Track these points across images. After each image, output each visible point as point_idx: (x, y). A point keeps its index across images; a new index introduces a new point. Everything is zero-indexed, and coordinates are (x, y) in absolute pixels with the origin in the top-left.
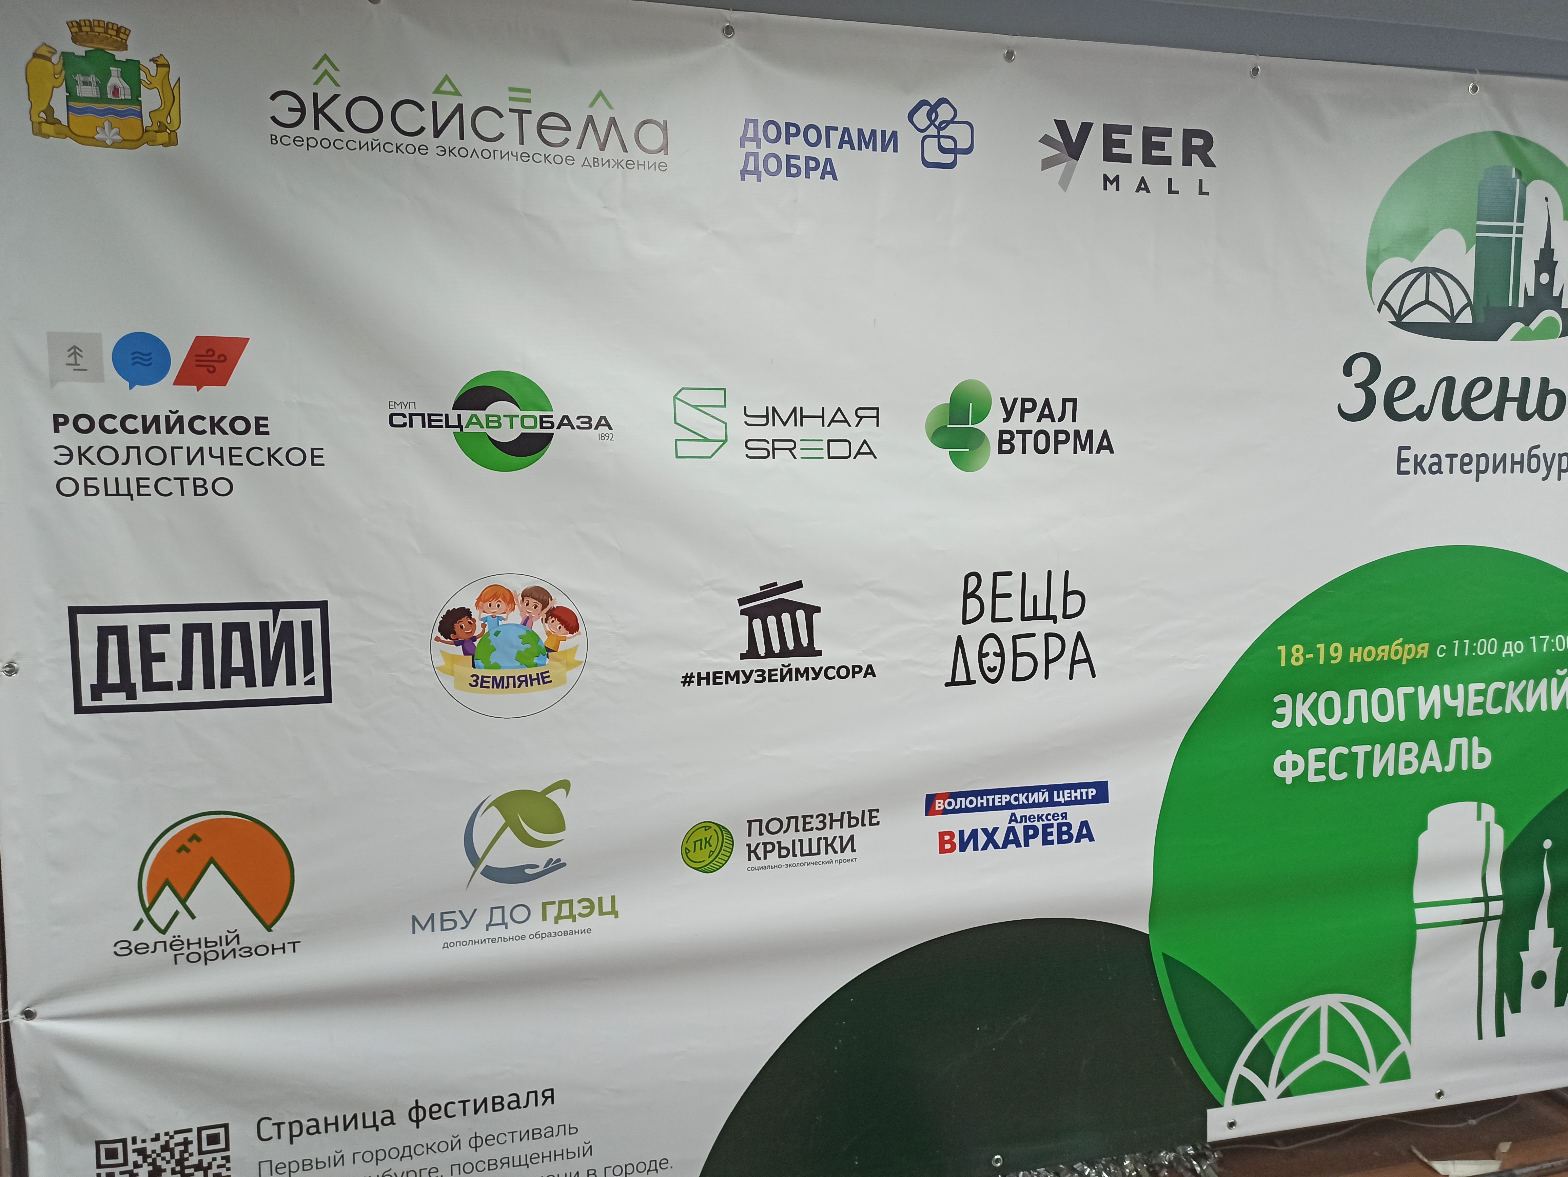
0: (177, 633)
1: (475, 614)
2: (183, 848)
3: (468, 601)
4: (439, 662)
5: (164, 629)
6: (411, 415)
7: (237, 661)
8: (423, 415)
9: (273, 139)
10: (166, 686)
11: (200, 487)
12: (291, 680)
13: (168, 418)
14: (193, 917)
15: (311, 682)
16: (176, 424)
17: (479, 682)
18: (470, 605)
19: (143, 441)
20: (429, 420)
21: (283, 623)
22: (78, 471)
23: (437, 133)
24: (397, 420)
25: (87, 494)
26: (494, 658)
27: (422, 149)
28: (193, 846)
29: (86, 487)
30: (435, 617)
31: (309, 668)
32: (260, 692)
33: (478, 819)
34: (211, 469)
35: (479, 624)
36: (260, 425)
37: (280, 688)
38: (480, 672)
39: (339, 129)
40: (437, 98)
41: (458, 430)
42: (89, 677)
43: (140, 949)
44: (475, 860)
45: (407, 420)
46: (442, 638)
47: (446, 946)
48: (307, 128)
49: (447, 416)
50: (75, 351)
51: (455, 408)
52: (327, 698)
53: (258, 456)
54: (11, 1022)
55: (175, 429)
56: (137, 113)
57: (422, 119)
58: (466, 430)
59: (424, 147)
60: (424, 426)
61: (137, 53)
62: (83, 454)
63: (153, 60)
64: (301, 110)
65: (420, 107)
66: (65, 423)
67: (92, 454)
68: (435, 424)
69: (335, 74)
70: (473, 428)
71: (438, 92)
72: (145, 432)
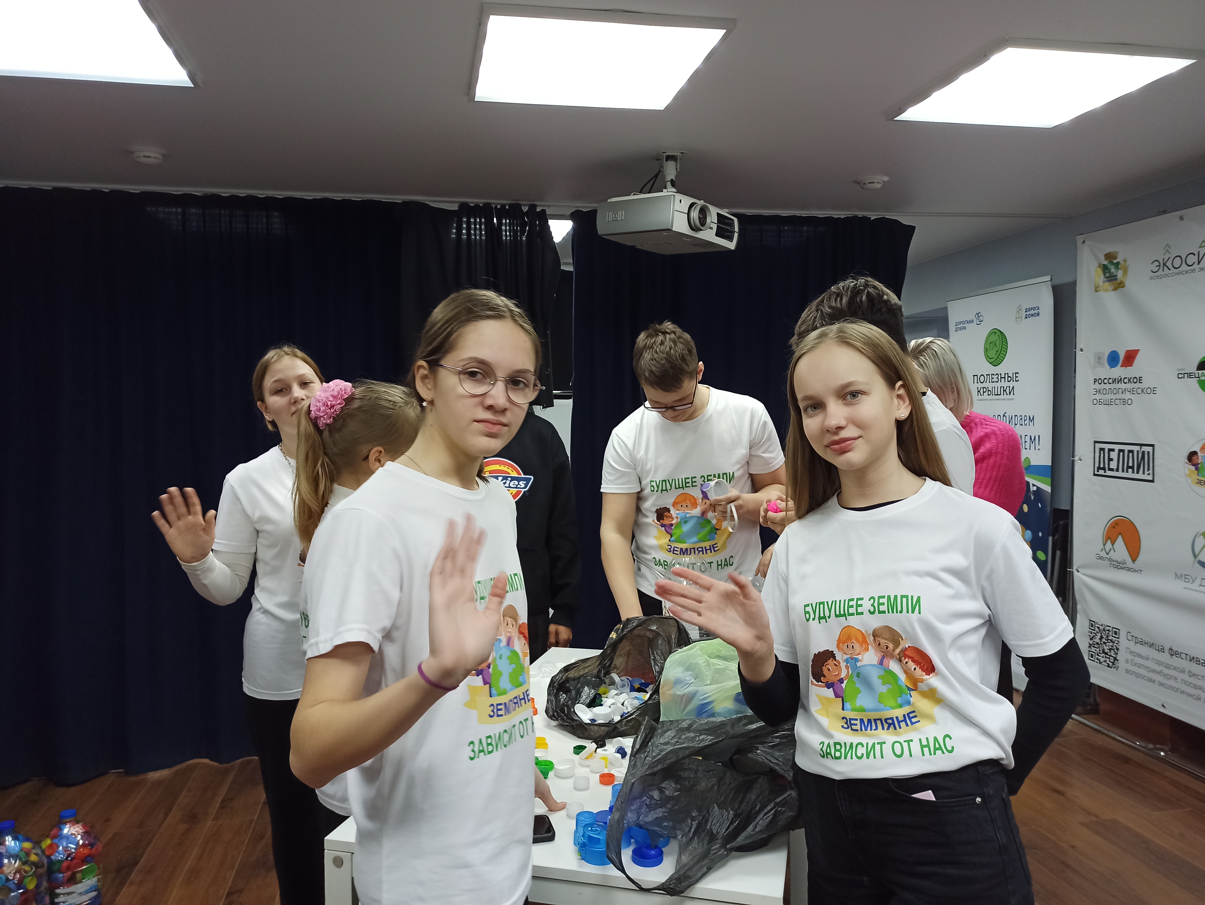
0: (1116, 451)
1: (1199, 454)
2: (1114, 527)
3: (1197, 448)
4: (1187, 472)
5: (1113, 450)
6: (1184, 373)
7: (1131, 465)
8: (1187, 373)
9: (1151, 278)
10: (1112, 470)
11: (1124, 402)
12: (1144, 473)
13: (1118, 378)
14: (1115, 551)
15: (1149, 474)
16: (1120, 381)
17: (1199, 482)
18: (1198, 450)
19: (1112, 386)
20: (1190, 375)
21: (1143, 451)
22: (1098, 397)
24: (1180, 376)
27: (1194, 271)
28: (1116, 526)
29: (1100, 402)
30: (1186, 454)
31: (1148, 470)
32: (1135, 476)
33: (1197, 540)
34: (1127, 396)
35: (1200, 458)
36: (1140, 380)
37: (1140, 476)
38: (1201, 478)
39: (1170, 269)
40: (1200, 250)
41: (1198, 379)
42: (1097, 465)
43: (1101, 558)
44: (1195, 556)
45: (1183, 376)
46: (1188, 462)
47: (1185, 588)
48: (1160, 272)
49: (1195, 373)
50: (1099, 358)
51: (1197, 370)
52: (1152, 481)
53: (1139, 391)
54: (1073, 571)
55: (1120, 382)
56: (1117, 279)
57: (1194, 259)
58: (1201, 379)
59: (1194, 270)
60: (1188, 378)
61: (1119, 259)
62: (1099, 391)
63: (1123, 260)
64: (1159, 266)
65: (1194, 254)
66: (1096, 382)
67: (1101, 391)
68: (1191, 377)
69: (1170, 250)
70: (1203, 378)
71: (1200, 247)
72: (1113, 383)
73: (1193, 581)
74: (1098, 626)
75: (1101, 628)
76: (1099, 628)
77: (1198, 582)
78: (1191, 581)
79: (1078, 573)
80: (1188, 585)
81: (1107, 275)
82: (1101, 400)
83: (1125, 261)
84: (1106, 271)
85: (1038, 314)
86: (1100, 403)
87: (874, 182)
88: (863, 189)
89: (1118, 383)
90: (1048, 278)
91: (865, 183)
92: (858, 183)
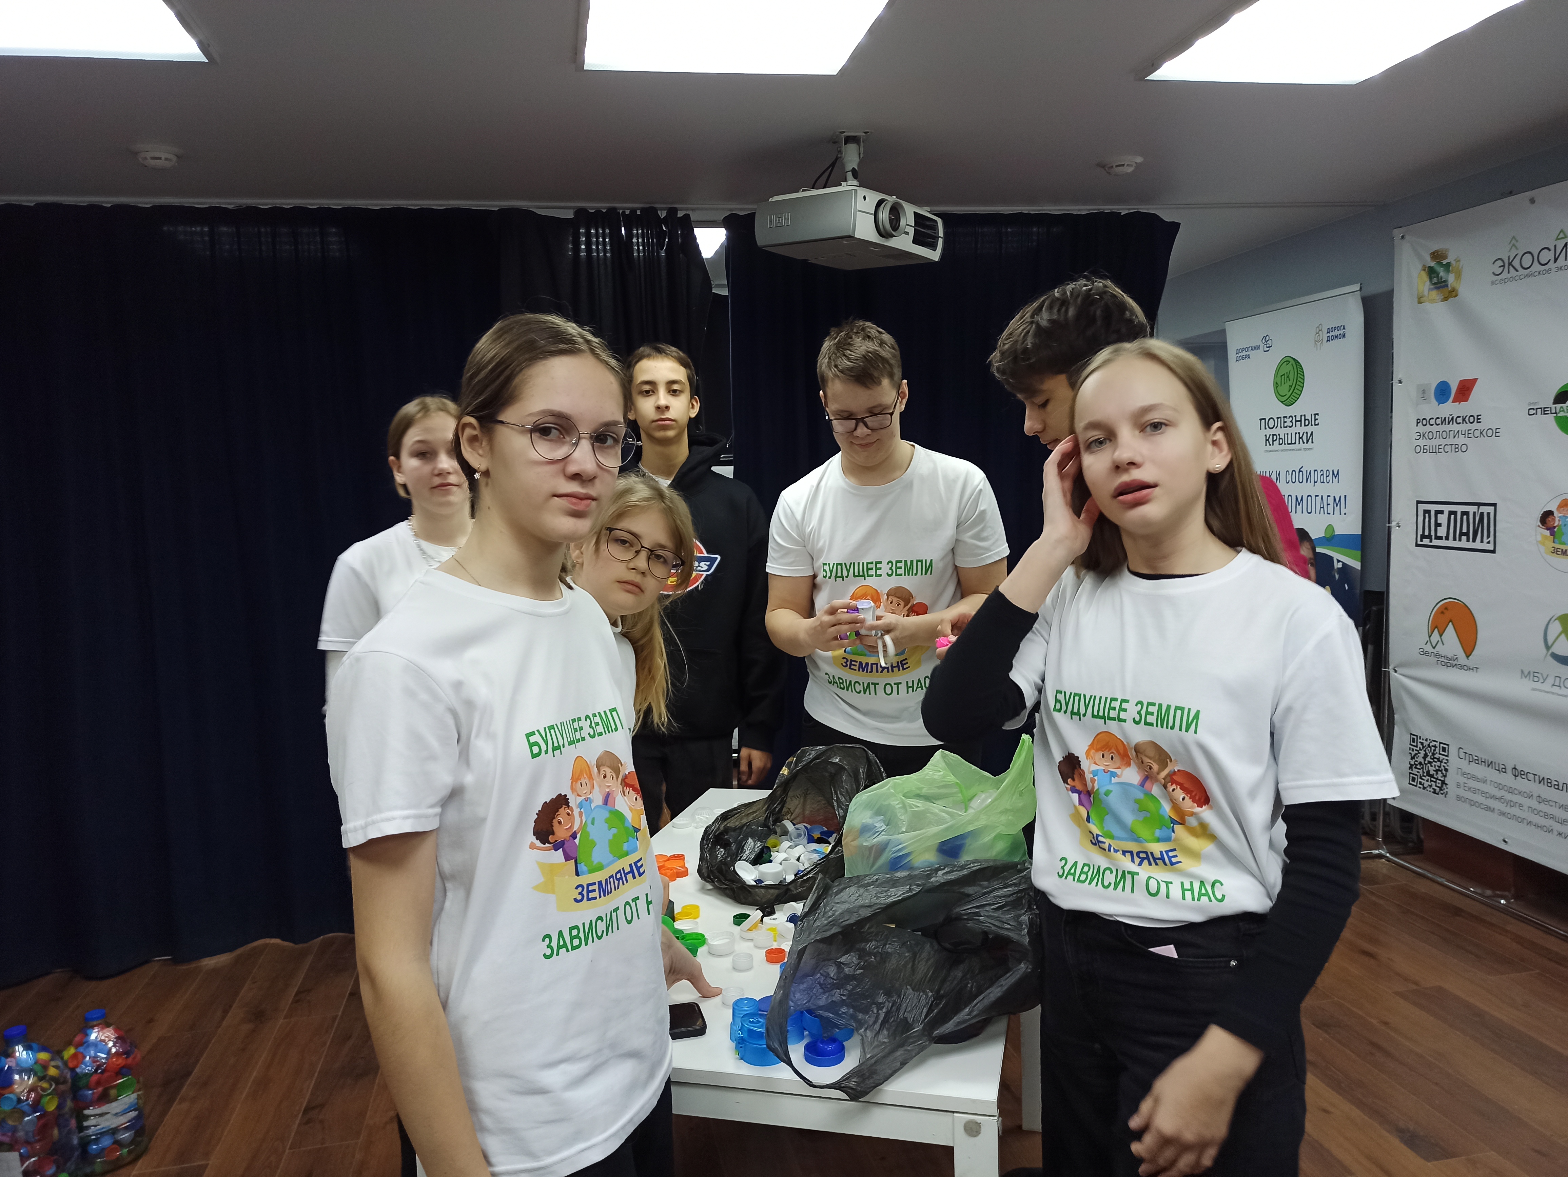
0: (1446, 514)
1: (1556, 514)
2: (1442, 613)
3: (1553, 507)
4: (1539, 538)
5: (1442, 512)
6: (1537, 409)
7: (1465, 530)
8: (1541, 408)
9: (1493, 283)
10: (1440, 538)
11: (1457, 448)
12: (1482, 541)
13: (1449, 418)
14: (1443, 644)
15: (1489, 542)
16: (1451, 420)
17: (1555, 551)
18: (1554, 509)
19: (1441, 428)
20: (1544, 411)
21: (1481, 513)
22: (1422, 442)
23: (1555, 262)
24: (1532, 412)
25: (1423, 453)
26: (1564, 539)
28: (1445, 611)
29: (1424, 449)
30: (1539, 515)
31: (1488, 537)
32: (1471, 545)
33: (1550, 626)
34: (1461, 440)
35: (1557, 519)
36: (1478, 419)
37: (1477, 545)
38: (1557, 546)
39: (1517, 271)
40: (1557, 242)
41: (1555, 415)
42: (1420, 532)
43: (1426, 653)
44: (1548, 647)
45: (1535, 411)
46: (1541, 526)
47: (1533, 689)
48: (1505, 275)
49: (1551, 408)
50: (1424, 392)
51: (1554, 403)
52: (1493, 552)
53: (1477, 433)
54: (1389, 671)
55: (1451, 423)
56: (1447, 286)
57: (1550, 255)
58: (1559, 415)
59: (1550, 270)
60: (1541, 414)
61: (1450, 259)
62: (1424, 435)
63: (1455, 260)
64: (1504, 266)
65: (1549, 250)
66: (1419, 422)
67: (1426, 435)
68: (1546, 412)
69: (1516, 244)
70: (1561, 414)
71: (1557, 239)
72: (1442, 424)
73: (1544, 680)
74: (1421, 741)
75: (1426, 743)
76: (1422, 744)
77: (1550, 681)
78: (1542, 680)
79: (1396, 674)
80: (1538, 685)
81: (1435, 280)
82: (1425, 447)
83: (1457, 261)
84: (1433, 276)
85: (1344, 336)
86: (1425, 451)
87: (1123, 165)
88: (1109, 173)
89: (1449, 423)
90: (1356, 287)
91: (1112, 167)
92: (1102, 166)
